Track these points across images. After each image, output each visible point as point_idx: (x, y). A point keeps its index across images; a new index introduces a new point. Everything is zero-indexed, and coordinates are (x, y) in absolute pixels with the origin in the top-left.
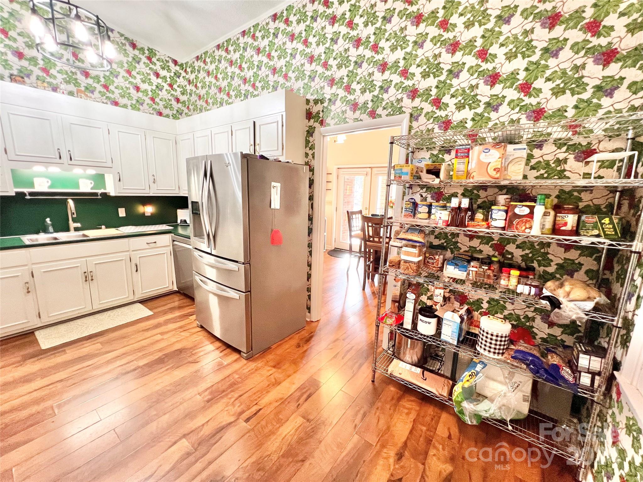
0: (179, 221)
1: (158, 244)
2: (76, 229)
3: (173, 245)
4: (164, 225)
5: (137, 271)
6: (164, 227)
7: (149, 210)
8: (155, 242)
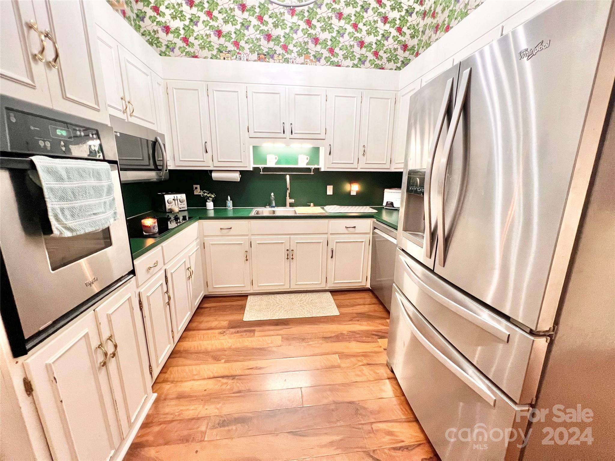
0: (384, 204)
1: (357, 230)
2: (291, 205)
3: (374, 233)
4: (368, 207)
5: (332, 257)
6: (368, 210)
7: (354, 188)
8: (354, 227)
